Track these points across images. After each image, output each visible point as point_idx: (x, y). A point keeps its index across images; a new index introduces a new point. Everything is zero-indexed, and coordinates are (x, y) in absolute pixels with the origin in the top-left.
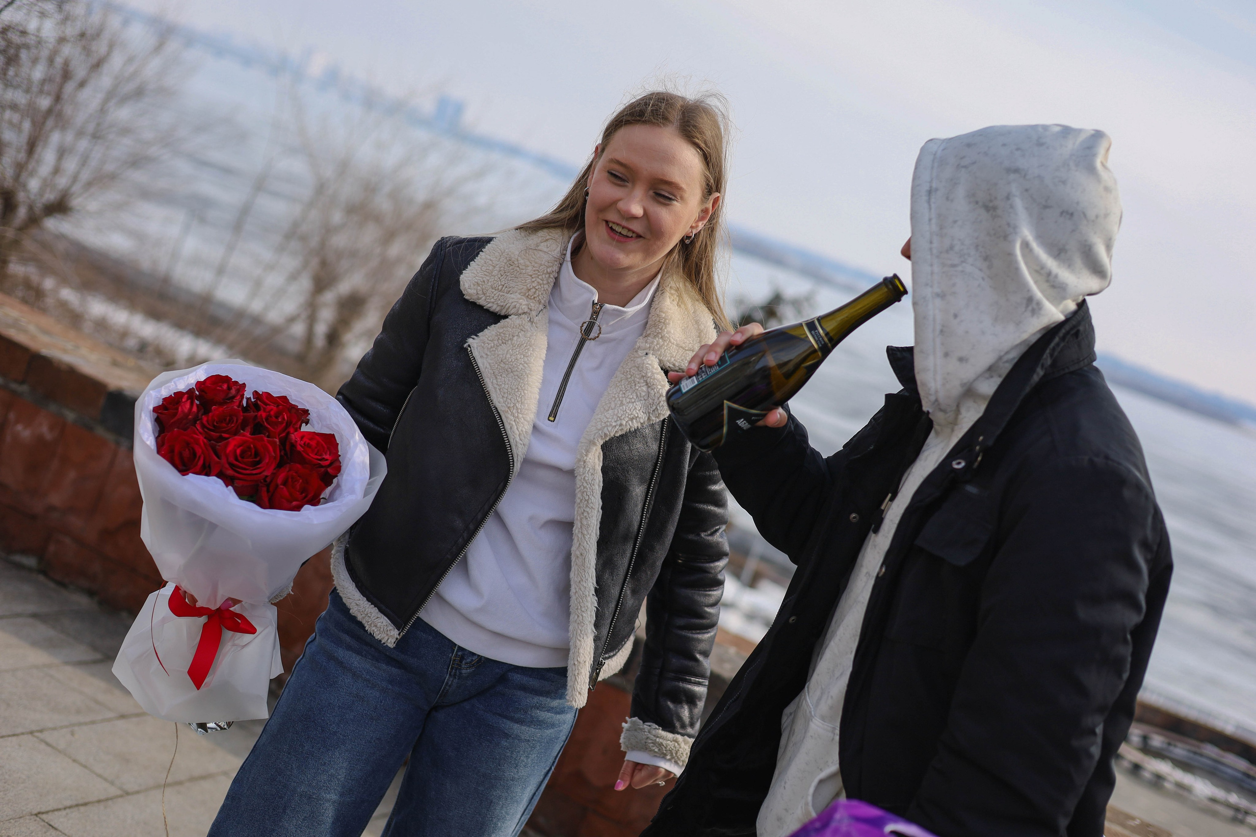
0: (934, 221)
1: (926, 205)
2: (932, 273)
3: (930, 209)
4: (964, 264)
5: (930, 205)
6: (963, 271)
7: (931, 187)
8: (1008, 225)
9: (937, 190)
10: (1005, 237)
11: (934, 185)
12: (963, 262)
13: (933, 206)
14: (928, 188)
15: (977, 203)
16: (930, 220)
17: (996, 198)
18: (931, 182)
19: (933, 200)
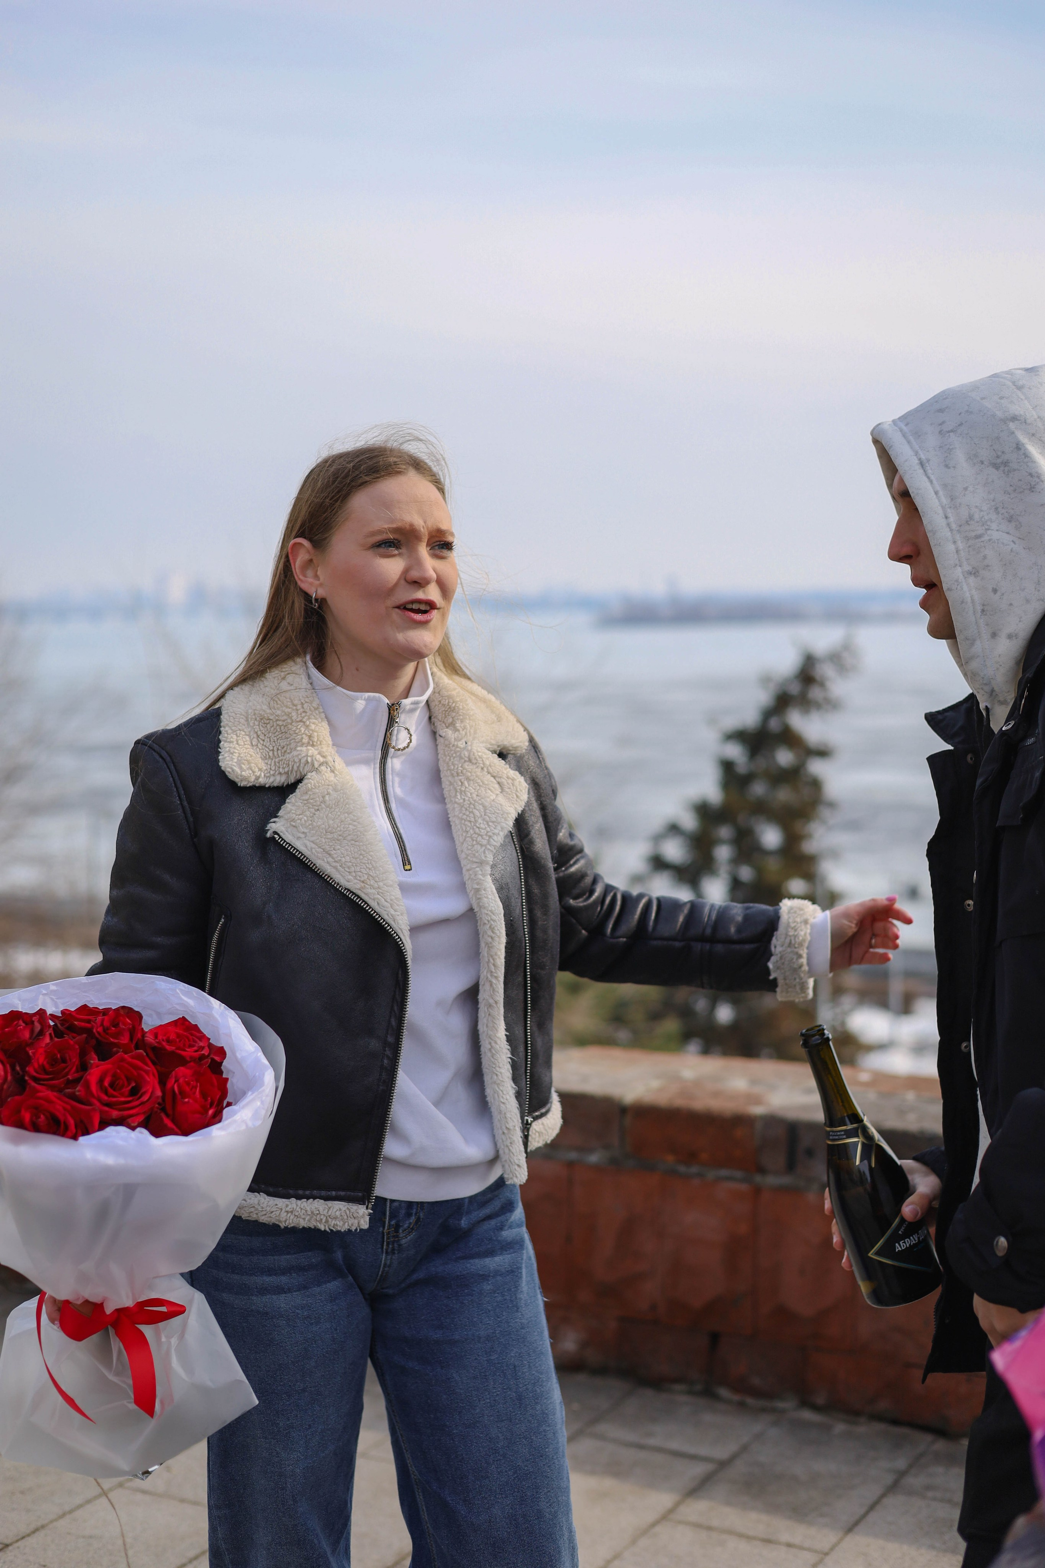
0: (941, 493)
1: (925, 479)
2: (957, 551)
3: (931, 482)
4: (989, 532)
5: (928, 478)
6: (990, 540)
7: (920, 459)
8: (1031, 475)
9: (928, 461)
10: (1032, 489)
11: (923, 457)
12: (987, 530)
13: (932, 477)
14: (917, 461)
15: (982, 462)
16: (936, 493)
17: (1003, 452)
18: (916, 453)
19: (929, 471)
